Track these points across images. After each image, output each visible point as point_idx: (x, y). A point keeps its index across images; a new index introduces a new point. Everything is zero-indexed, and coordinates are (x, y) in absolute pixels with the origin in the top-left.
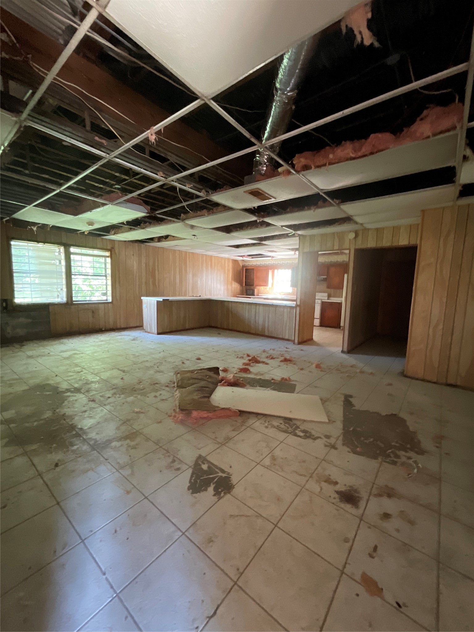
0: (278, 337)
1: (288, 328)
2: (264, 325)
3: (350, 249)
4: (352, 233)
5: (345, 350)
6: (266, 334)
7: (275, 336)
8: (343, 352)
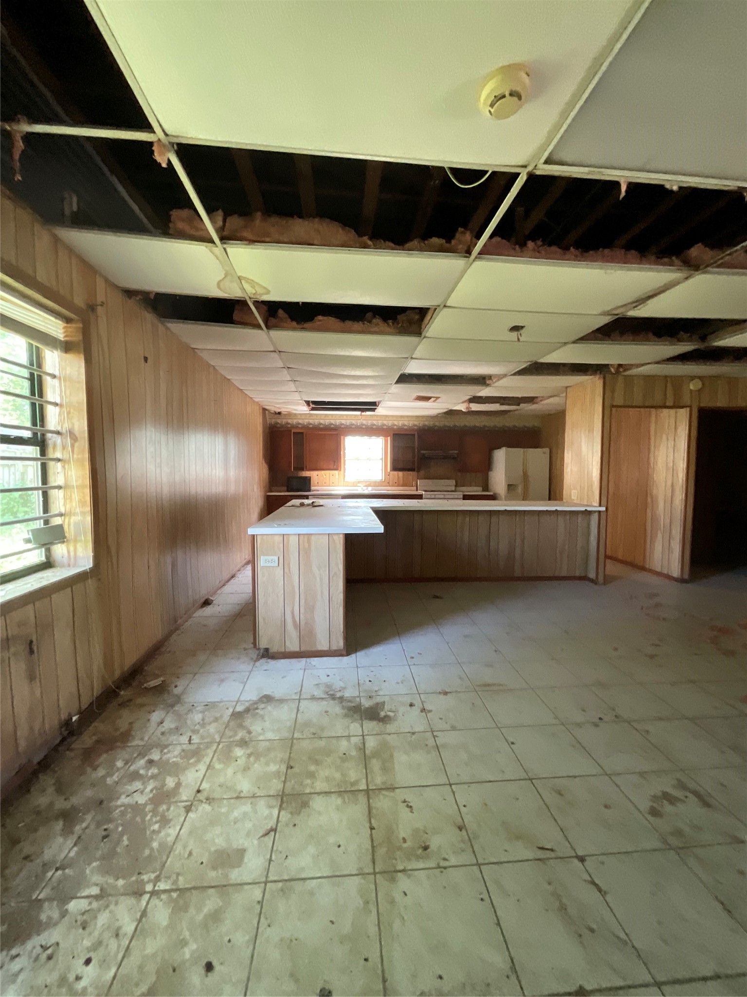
1: (566, 554)
2: (511, 555)
3: (690, 407)
4: (697, 380)
5: (686, 576)
6: (516, 575)
7: (539, 574)
8: (681, 580)
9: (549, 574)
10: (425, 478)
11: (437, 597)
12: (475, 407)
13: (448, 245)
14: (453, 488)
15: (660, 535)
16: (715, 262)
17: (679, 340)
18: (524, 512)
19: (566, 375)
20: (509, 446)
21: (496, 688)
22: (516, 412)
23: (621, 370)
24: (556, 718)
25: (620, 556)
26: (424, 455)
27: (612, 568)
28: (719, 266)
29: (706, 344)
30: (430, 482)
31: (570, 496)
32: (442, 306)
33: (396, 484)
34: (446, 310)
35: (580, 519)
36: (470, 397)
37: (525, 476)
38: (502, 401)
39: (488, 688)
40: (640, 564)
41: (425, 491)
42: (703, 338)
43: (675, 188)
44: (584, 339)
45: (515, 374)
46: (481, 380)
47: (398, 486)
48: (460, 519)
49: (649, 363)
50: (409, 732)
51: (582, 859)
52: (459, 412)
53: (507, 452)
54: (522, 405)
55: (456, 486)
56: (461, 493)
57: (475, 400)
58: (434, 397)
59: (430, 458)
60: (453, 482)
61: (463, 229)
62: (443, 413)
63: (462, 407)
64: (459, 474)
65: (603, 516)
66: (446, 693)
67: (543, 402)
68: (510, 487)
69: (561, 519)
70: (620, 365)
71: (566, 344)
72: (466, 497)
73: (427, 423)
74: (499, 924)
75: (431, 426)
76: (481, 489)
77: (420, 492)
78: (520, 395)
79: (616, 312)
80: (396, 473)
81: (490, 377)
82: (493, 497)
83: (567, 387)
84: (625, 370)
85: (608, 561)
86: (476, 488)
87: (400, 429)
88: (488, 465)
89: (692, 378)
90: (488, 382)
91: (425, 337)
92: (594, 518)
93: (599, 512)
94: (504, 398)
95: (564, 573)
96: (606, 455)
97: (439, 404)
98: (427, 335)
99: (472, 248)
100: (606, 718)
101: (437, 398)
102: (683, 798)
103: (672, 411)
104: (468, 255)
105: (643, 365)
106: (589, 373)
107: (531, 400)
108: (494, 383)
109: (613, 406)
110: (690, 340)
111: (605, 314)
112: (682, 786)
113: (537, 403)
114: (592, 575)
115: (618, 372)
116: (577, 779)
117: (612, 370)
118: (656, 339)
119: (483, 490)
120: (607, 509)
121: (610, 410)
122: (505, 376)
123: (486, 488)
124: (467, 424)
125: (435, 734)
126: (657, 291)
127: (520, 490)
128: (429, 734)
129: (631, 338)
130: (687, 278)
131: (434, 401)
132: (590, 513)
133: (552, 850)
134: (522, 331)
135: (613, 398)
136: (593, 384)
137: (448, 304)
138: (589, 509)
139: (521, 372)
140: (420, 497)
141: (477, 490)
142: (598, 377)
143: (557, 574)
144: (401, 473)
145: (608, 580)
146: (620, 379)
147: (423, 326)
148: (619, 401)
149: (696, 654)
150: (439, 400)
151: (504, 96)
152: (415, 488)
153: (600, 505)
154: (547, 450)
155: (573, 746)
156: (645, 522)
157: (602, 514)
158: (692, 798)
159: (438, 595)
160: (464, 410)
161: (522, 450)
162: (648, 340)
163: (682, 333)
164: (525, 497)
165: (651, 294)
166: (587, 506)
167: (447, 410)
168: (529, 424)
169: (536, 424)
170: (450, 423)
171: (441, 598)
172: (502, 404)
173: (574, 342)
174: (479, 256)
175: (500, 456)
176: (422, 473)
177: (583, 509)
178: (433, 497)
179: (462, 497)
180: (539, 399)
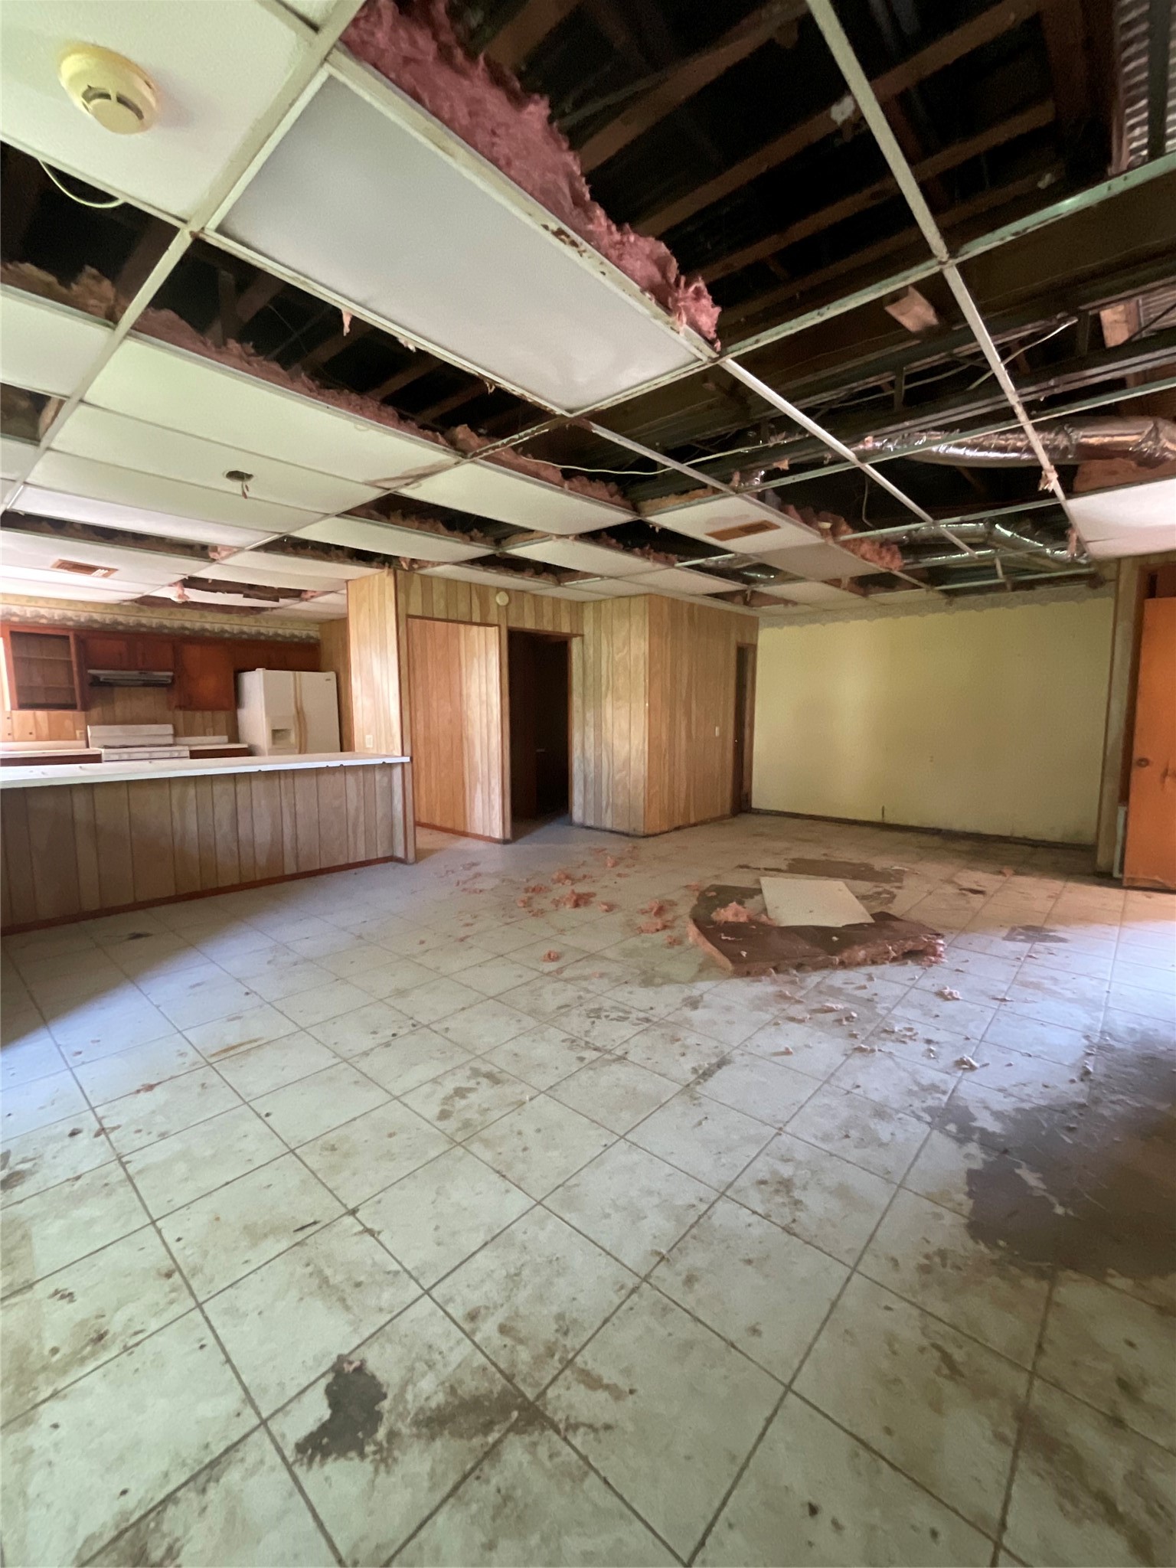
0: (336, 864)
1: (361, 829)
2: (277, 841)
3: (499, 626)
4: (502, 594)
5: (508, 836)
6: (287, 872)
7: (324, 865)
8: (505, 842)
9: (342, 861)
10: (104, 723)
11: (138, 936)
12: (195, 595)
13: (64, 290)
14: (170, 740)
15: (479, 787)
16: (481, 453)
17: (472, 539)
18: (294, 772)
19: (343, 562)
20: (270, 667)
21: (242, 1049)
22: (275, 611)
23: (416, 566)
24: (336, 1055)
25: (438, 822)
26: (95, 678)
27: (426, 839)
28: (486, 459)
29: (501, 550)
30: (117, 730)
31: (364, 743)
32: (76, 399)
33: (33, 737)
34: (83, 408)
35: (378, 777)
36: (183, 577)
37: (300, 714)
38: (247, 592)
39: (232, 1052)
40: (461, 829)
41: (106, 747)
42: (498, 542)
43: (411, 347)
44: (351, 513)
45: (257, 549)
46: (201, 551)
47: (38, 739)
48: (176, 792)
49: (445, 563)
50: (68, 1180)
51: (353, 1212)
52: (165, 602)
53: (264, 676)
54: (283, 602)
55: (176, 734)
56: (187, 748)
57: (191, 582)
58: (102, 568)
59: (109, 684)
60: (169, 729)
61: (94, 271)
62: (132, 601)
63: (173, 594)
64: (180, 714)
65: (408, 768)
66: (150, 1088)
67: (314, 600)
68: (276, 734)
69: (351, 779)
70: (413, 561)
71: (327, 515)
72: (195, 755)
73: (96, 617)
74: (228, 1360)
75: (108, 622)
76: (225, 738)
77: (93, 750)
78: (276, 585)
79: (387, 485)
80: (28, 713)
81: (215, 549)
82: (249, 752)
83: (347, 581)
84: (420, 568)
85: (418, 829)
86: (216, 739)
87: (24, 622)
88: (234, 699)
89: (499, 590)
90: (212, 555)
91: (49, 449)
92: (397, 772)
93: (403, 764)
94: (251, 587)
95: (362, 858)
96: (405, 685)
97: (116, 582)
98: (54, 445)
99: (118, 314)
100: (401, 1032)
101: (111, 570)
102: (475, 1086)
103: (482, 629)
104: (111, 324)
105: (439, 564)
106: (375, 564)
107: (297, 594)
108: (223, 558)
109: (409, 616)
110: (482, 540)
111: (373, 484)
112: (476, 1073)
113: (307, 600)
114: (400, 853)
115: (411, 569)
116: (358, 1120)
117: (405, 566)
118: (446, 532)
119: (231, 741)
120: (411, 759)
121: (405, 620)
122: (240, 549)
123: (235, 737)
124: (188, 625)
125: (124, 1160)
126: (427, 471)
127: (293, 738)
128: (115, 1165)
129: (417, 524)
130: (457, 464)
131: (105, 576)
132: (391, 766)
133: (315, 1223)
134: (249, 483)
135: (407, 603)
136: (380, 579)
137: (88, 397)
138: (388, 761)
139: (267, 548)
140: (96, 759)
141: (220, 742)
142: (386, 570)
143: (351, 861)
144: (41, 714)
145: (420, 855)
146: (416, 579)
147: (42, 426)
148: (416, 608)
149: (507, 924)
150: (115, 575)
151: (107, 96)
152: (83, 743)
153: (403, 755)
154: (332, 675)
155: (356, 1083)
156: (463, 774)
157: (406, 766)
158: (484, 1081)
159: (138, 931)
160: (176, 600)
161: (290, 673)
162: (437, 531)
163: (475, 530)
164: (303, 749)
165: (421, 472)
166: (386, 756)
167: (139, 596)
168: (301, 632)
169: (312, 634)
170: (151, 619)
171: (147, 935)
172: (246, 596)
173: (338, 516)
174: (133, 332)
175: (255, 682)
176: (95, 713)
177: (379, 761)
178: (125, 757)
179: (187, 754)
180: (310, 594)
